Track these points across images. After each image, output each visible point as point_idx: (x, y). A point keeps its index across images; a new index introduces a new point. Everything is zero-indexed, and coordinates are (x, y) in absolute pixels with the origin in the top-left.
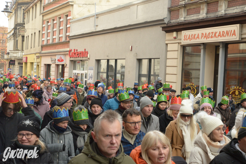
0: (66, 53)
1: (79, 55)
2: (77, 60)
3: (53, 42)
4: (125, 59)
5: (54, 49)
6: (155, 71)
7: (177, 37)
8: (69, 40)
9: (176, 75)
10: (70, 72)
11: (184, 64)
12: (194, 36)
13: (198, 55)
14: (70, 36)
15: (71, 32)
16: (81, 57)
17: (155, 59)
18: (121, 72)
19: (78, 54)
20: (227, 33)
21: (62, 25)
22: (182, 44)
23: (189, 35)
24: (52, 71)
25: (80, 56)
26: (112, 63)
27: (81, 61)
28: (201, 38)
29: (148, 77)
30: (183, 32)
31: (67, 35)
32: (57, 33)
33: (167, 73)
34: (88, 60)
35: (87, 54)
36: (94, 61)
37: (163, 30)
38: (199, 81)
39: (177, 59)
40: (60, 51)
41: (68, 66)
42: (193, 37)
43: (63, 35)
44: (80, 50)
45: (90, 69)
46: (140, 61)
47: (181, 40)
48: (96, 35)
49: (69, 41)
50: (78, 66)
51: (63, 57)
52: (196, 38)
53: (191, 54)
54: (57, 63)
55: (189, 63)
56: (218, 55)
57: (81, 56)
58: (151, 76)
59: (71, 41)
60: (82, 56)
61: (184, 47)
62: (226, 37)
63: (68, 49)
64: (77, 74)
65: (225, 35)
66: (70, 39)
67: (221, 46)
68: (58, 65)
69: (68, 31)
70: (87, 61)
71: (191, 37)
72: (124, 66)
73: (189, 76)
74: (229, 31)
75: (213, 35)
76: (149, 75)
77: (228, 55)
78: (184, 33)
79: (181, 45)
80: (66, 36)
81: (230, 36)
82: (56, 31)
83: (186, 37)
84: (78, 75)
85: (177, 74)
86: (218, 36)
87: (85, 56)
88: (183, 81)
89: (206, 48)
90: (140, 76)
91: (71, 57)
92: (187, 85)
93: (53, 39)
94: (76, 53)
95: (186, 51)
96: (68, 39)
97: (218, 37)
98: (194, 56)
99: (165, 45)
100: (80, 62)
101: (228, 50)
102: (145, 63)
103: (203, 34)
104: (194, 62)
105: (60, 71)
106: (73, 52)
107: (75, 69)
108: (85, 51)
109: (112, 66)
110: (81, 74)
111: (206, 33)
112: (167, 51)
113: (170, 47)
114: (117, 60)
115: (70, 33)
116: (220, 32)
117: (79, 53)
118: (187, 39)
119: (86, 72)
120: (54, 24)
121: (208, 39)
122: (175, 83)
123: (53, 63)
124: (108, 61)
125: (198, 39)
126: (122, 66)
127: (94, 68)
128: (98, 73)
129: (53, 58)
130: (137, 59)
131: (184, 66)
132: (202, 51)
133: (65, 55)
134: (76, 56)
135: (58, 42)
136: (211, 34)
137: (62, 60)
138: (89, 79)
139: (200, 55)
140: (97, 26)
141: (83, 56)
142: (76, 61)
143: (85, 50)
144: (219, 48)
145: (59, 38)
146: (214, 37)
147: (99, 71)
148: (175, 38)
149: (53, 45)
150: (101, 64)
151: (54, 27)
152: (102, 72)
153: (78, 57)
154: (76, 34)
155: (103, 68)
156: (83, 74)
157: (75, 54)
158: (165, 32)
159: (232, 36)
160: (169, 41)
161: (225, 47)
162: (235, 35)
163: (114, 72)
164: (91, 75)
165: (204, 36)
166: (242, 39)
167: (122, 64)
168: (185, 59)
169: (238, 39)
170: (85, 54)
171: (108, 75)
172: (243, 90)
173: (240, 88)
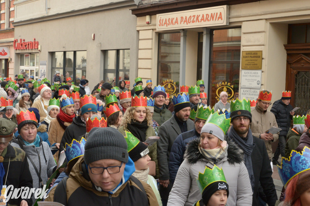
0: (10, 44)
1: (27, 46)
2: (25, 53)
4: (86, 50)
6: (125, 65)
7: (151, 22)
8: (13, 27)
9: (150, 70)
10: (16, 68)
11: (160, 56)
12: (172, 21)
13: (177, 44)
14: (14, 22)
15: (15, 16)
16: (30, 49)
17: (125, 50)
18: (82, 67)
19: (25, 46)
20: (212, 16)
21: (3, 9)
22: (158, 30)
23: (166, 19)
26: (70, 56)
27: (30, 53)
28: (181, 23)
30: (157, 15)
33: (139, 67)
34: (38, 53)
35: (38, 45)
36: (47, 54)
37: (132, 14)
38: (179, 77)
39: (151, 49)
40: (2, 42)
41: (13, 60)
42: (170, 21)
43: (5, 21)
45: (41, 64)
46: (105, 52)
47: (155, 25)
48: (48, 20)
49: (14, 29)
50: (26, 61)
51: (6, 49)
52: (174, 23)
53: (170, 44)
55: (167, 55)
56: (202, 43)
57: (30, 48)
58: (119, 71)
59: (17, 29)
60: (31, 48)
61: (160, 35)
62: (211, 21)
63: (13, 39)
64: (26, 70)
65: (209, 19)
67: (205, 33)
69: (11, 15)
70: (38, 54)
71: (168, 22)
72: (86, 60)
73: (167, 70)
74: (214, 13)
75: (195, 19)
76: (117, 71)
77: (214, 44)
78: (160, 17)
79: (156, 33)
80: (10, 22)
81: (215, 20)
83: (161, 22)
84: (27, 72)
85: (151, 68)
86: (201, 20)
87: (34, 47)
88: (159, 77)
89: (186, 36)
90: (106, 71)
91: (16, 50)
92: (165, 82)
94: (23, 44)
95: (162, 40)
97: (201, 22)
98: (172, 45)
99: (136, 32)
100: (29, 55)
101: (213, 38)
102: (112, 55)
103: (182, 18)
104: (172, 53)
105: (3, 67)
106: (19, 43)
107: (22, 64)
108: (35, 42)
109: (70, 60)
110: (31, 71)
111: (186, 17)
113: (142, 35)
114: (77, 52)
115: (14, 19)
116: (203, 15)
117: (27, 44)
118: (163, 24)
119: (38, 68)
121: (189, 25)
124: (65, 53)
125: (176, 24)
126: (83, 59)
127: (47, 63)
128: (53, 68)
130: (102, 51)
131: (160, 58)
132: (182, 39)
133: (8, 47)
134: (24, 48)
136: (192, 18)
137: (5, 54)
138: (41, 77)
139: (180, 44)
140: (49, 9)
141: (32, 47)
142: (24, 55)
143: (35, 40)
144: (203, 35)
145: (1, 24)
146: (196, 22)
147: (54, 66)
148: (149, 23)
150: (56, 57)
152: (58, 68)
153: (26, 49)
154: (23, 20)
155: (59, 63)
156: (34, 70)
157: (22, 45)
158: (136, 16)
159: (218, 20)
160: (140, 26)
161: (210, 34)
162: (222, 19)
163: (72, 67)
164: (43, 72)
165: (184, 20)
166: (230, 23)
167: (84, 58)
168: (161, 49)
169: (225, 24)
170: (35, 45)
171: (65, 71)
172: (232, 86)
173: (229, 84)
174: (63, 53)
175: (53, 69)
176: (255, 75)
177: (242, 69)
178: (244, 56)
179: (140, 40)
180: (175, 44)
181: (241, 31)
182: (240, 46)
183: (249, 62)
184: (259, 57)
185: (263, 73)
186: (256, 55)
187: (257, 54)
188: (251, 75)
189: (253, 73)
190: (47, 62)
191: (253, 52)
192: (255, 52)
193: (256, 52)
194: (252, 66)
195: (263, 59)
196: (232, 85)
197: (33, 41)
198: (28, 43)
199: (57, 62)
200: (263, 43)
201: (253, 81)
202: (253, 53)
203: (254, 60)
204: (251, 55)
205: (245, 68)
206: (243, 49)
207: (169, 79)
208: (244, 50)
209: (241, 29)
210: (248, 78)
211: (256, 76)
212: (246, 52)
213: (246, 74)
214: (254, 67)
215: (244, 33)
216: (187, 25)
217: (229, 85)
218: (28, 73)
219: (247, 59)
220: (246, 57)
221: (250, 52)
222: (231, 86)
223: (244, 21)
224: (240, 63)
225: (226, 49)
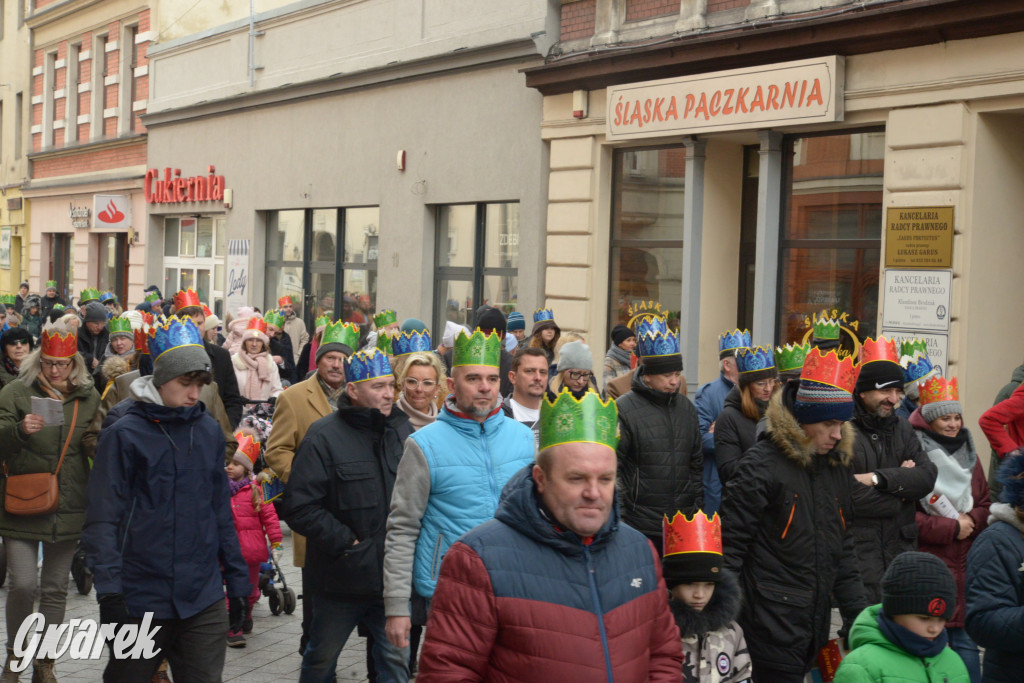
0: (135, 186)
1: (188, 193)
2: (182, 214)
3: (78, 138)
4: (377, 206)
5: (83, 171)
6: (510, 254)
7: (588, 112)
8: (144, 131)
9: (585, 270)
10: (153, 264)
11: (617, 223)
12: (657, 107)
13: (674, 186)
14: (148, 112)
15: (151, 96)
16: (197, 203)
17: (510, 205)
18: (369, 261)
19: (182, 190)
20: (789, 93)
21: (113, 70)
22: (610, 139)
23: (638, 102)
24: (76, 262)
25: (192, 196)
26: (325, 223)
27: (198, 216)
28: (685, 116)
29: (473, 277)
30: (610, 89)
31: (135, 109)
32: (94, 100)
33: (549, 261)
34: (223, 213)
35: (223, 187)
36: (252, 216)
37: (528, 86)
38: (680, 294)
39: (590, 201)
40: (108, 178)
41: (143, 238)
42: (652, 109)
43: (117, 110)
44: (194, 170)
45: (233, 251)
46: (438, 212)
47: (602, 122)
48: (257, 107)
49: (145, 135)
50: (184, 239)
51: (120, 203)
52: (664, 116)
54: (96, 227)
55: (649, 220)
56: (755, 181)
57: (196, 199)
58: (484, 272)
59: (155, 137)
60: (201, 199)
61: (617, 154)
62: (784, 108)
63: (142, 170)
64: (183, 270)
65: (779, 100)
66: (147, 127)
67: (765, 146)
68: (100, 238)
69: (138, 92)
70: (222, 220)
71: (643, 113)
72: (377, 237)
73: (645, 271)
74: (797, 83)
75: (733, 103)
76: (478, 273)
77: (795, 186)
78: (618, 94)
79: (604, 146)
80: (133, 114)
81: (800, 105)
82: (90, 91)
83: (622, 112)
84: (188, 276)
85: (589, 263)
86: (754, 104)
87: (211, 196)
88: (616, 293)
89: (704, 157)
90: (441, 275)
91: (153, 203)
92: (633, 310)
93: (78, 127)
94: (174, 184)
95: (628, 170)
96: (140, 128)
97: (752, 110)
99: (540, 145)
100: (189, 223)
101: (791, 164)
102: (463, 221)
103: (690, 97)
104: (666, 216)
105: (111, 261)
106: (163, 182)
107: (171, 249)
108: (212, 177)
109: (326, 236)
110: (200, 272)
111: (703, 95)
112: (549, 170)
113: (560, 154)
114: (350, 213)
115: (147, 103)
116: (759, 89)
117: (186, 185)
118: (629, 118)
119: (221, 262)
120: (79, 64)
121: (713, 120)
122: (585, 302)
123: (79, 229)
124: (309, 213)
125: (671, 117)
126: (370, 235)
127: (251, 247)
128: (271, 265)
129: (81, 206)
130: (430, 207)
131: (619, 232)
132: (690, 168)
133: (128, 193)
134: (177, 198)
135: (100, 140)
136: (724, 99)
137: (119, 217)
138: (231, 293)
139: (683, 186)
140: (260, 69)
141: (205, 196)
142: (177, 220)
143: (212, 171)
144: (758, 156)
145: (105, 121)
146: (736, 111)
147: (274, 257)
148: (582, 115)
149: (81, 153)
150: (281, 228)
151: (82, 75)
152: (288, 264)
153: (185, 201)
154: (175, 106)
155: (293, 248)
156: (208, 271)
157: (171, 188)
158: (540, 94)
159: (808, 105)
160: (554, 127)
161: (783, 151)
162: (820, 102)
163: (333, 260)
164: (239, 276)
165: (696, 105)
166: (848, 115)
167: (373, 230)
168: (621, 200)
169: (830, 117)
170: (212, 189)
171: (311, 274)
172: (855, 324)
173: (844, 316)
174: (302, 213)
175: (273, 269)
176: (930, 286)
177: (886, 266)
178: (893, 225)
179: (552, 170)
180: (668, 185)
181: (884, 142)
182: (880, 193)
183: (908, 242)
184: (944, 227)
185: (955, 280)
186: (932, 221)
187: (937, 217)
188: (919, 286)
189: (922, 279)
190: (252, 242)
191: (923, 211)
192: (931, 211)
193: (935, 211)
194: (919, 256)
195: (956, 233)
196: (853, 321)
197: (207, 174)
198: (191, 182)
199: (285, 244)
200: (956, 182)
201: (923, 306)
202: (923, 215)
203: (926, 238)
204: (916, 222)
205: (898, 264)
206: (889, 201)
207: (647, 301)
208: (895, 205)
209: (884, 136)
210: (906, 297)
211: (932, 291)
212: (901, 211)
213: (901, 285)
214: (927, 260)
215: (895, 149)
216: (709, 122)
217: (845, 321)
218: (191, 281)
219: (903, 233)
220: (902, 227)
221: (916, 211)
222: (852, 324)
223: (894, 108)
224: (879, 248)
225: (836, 201)
